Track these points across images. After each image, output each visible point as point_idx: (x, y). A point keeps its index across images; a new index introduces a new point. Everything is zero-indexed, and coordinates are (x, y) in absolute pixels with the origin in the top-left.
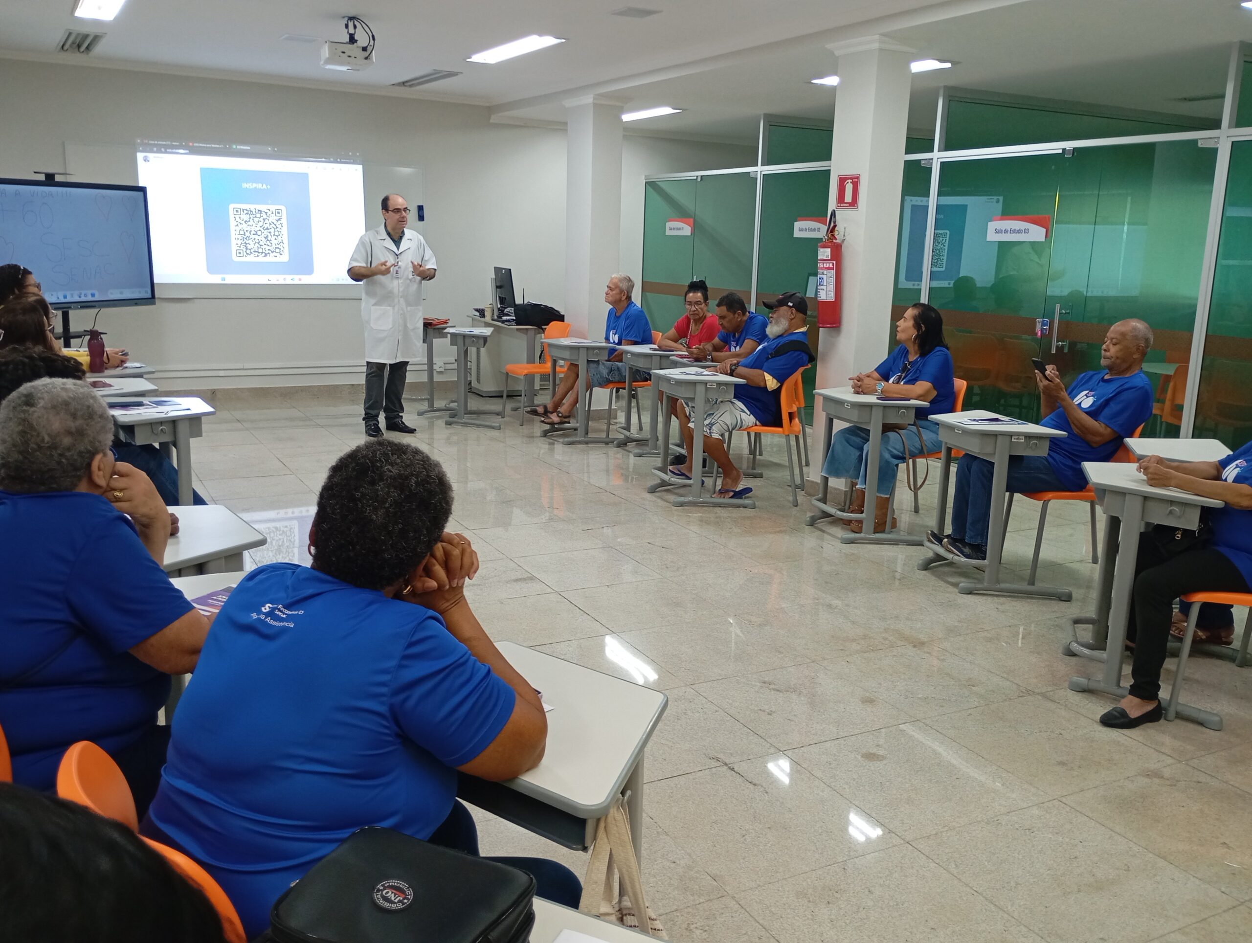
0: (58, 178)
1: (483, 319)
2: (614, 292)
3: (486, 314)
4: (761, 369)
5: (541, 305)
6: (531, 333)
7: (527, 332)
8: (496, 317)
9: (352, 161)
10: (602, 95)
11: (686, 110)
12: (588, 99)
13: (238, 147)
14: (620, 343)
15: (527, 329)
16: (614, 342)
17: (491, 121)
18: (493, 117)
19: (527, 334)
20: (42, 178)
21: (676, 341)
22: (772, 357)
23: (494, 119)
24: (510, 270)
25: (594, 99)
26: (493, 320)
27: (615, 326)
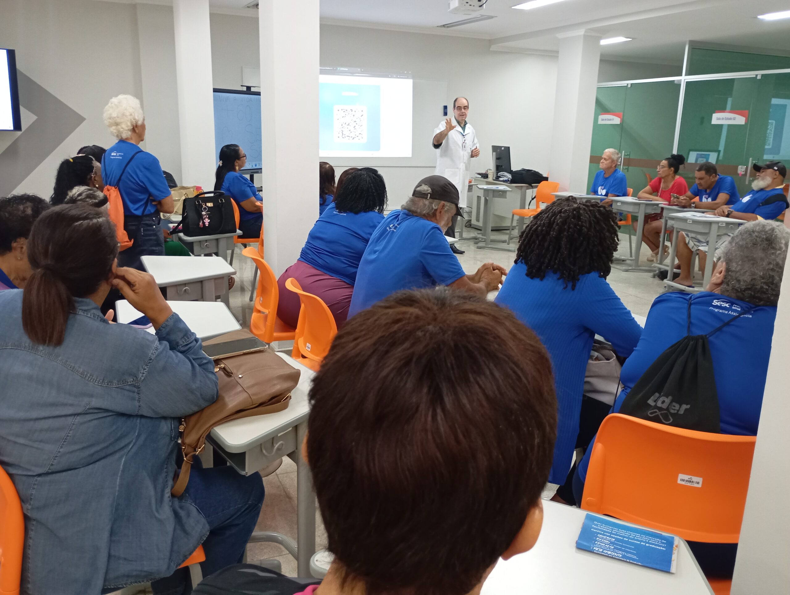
0: (253, 89)
1: (485, 180)
2: (608, 162)
3: (489, 176)
4: (753, 212)
5: (532, 170)
6: (525, 188)
7: (522, 188)
8: (494, 178)
9: (406, 77)
10: (593, 30)
11: (636, 38)
12: (581, 32)
13: (341, 69)
14: (606, 195)
15: (522, 186)
16: (602, 194)
17: (491, 49)
18: (493, 46)
19: (521, 190)
20: (245, 89)
21: (651, 194)
22: (763, 205)
23: (493, 48)
24: (509, 147)
25: (585, 32)
26: (494, 180)
27: (603, 184)
